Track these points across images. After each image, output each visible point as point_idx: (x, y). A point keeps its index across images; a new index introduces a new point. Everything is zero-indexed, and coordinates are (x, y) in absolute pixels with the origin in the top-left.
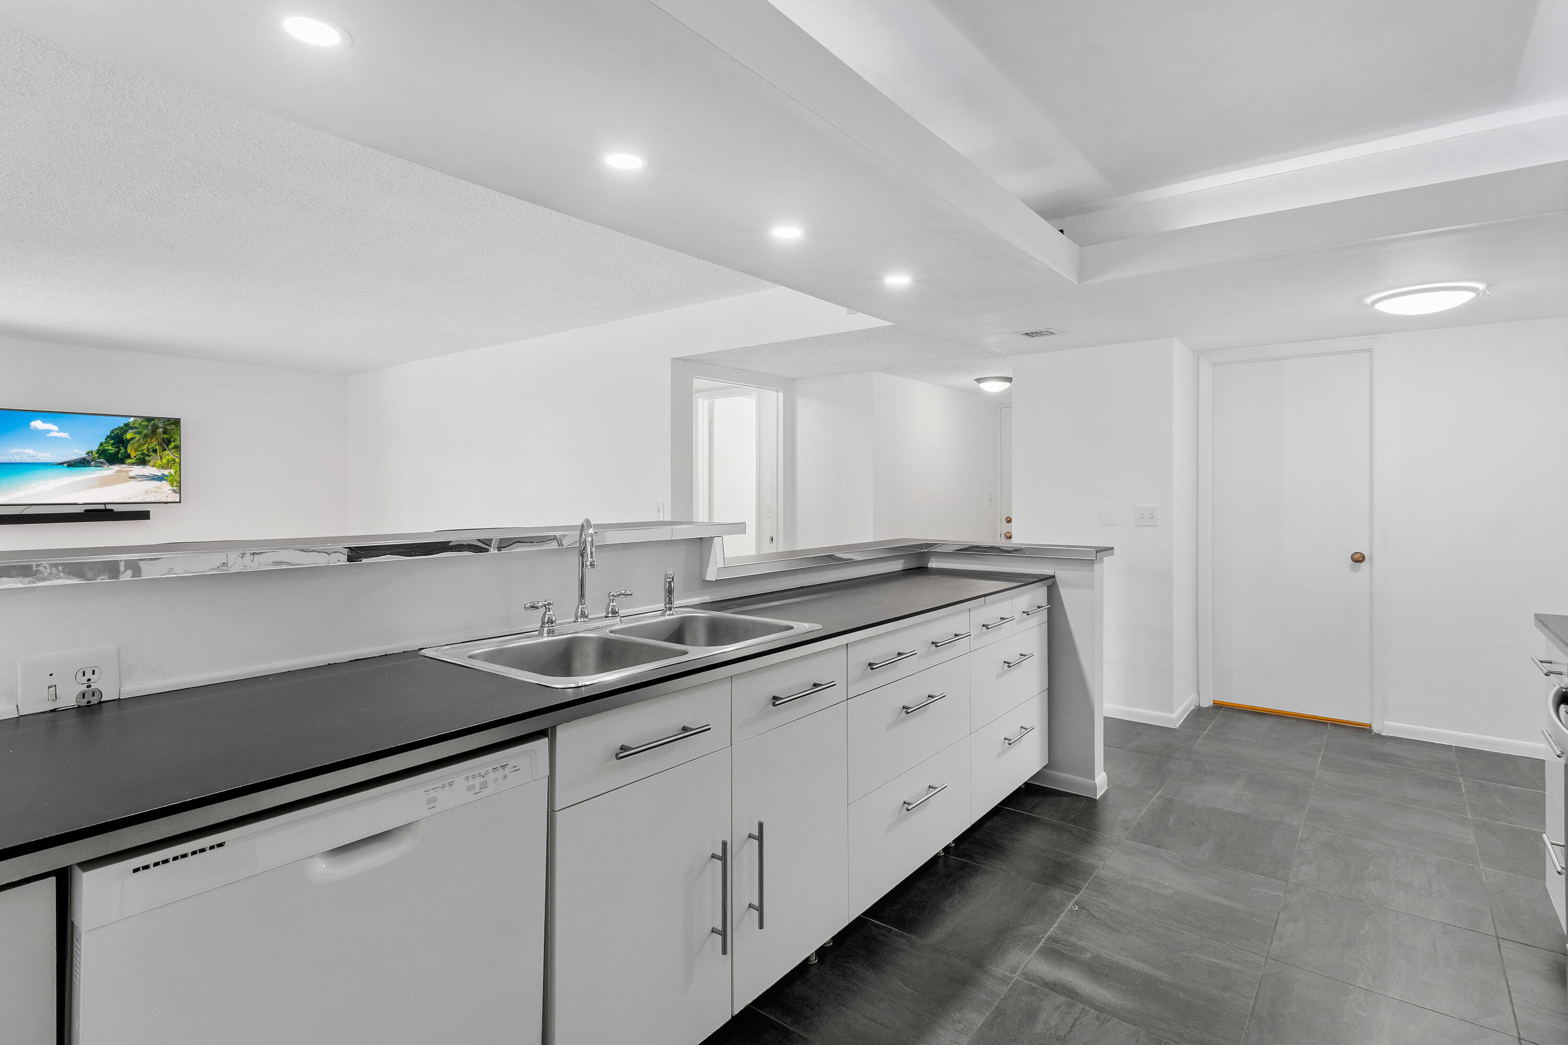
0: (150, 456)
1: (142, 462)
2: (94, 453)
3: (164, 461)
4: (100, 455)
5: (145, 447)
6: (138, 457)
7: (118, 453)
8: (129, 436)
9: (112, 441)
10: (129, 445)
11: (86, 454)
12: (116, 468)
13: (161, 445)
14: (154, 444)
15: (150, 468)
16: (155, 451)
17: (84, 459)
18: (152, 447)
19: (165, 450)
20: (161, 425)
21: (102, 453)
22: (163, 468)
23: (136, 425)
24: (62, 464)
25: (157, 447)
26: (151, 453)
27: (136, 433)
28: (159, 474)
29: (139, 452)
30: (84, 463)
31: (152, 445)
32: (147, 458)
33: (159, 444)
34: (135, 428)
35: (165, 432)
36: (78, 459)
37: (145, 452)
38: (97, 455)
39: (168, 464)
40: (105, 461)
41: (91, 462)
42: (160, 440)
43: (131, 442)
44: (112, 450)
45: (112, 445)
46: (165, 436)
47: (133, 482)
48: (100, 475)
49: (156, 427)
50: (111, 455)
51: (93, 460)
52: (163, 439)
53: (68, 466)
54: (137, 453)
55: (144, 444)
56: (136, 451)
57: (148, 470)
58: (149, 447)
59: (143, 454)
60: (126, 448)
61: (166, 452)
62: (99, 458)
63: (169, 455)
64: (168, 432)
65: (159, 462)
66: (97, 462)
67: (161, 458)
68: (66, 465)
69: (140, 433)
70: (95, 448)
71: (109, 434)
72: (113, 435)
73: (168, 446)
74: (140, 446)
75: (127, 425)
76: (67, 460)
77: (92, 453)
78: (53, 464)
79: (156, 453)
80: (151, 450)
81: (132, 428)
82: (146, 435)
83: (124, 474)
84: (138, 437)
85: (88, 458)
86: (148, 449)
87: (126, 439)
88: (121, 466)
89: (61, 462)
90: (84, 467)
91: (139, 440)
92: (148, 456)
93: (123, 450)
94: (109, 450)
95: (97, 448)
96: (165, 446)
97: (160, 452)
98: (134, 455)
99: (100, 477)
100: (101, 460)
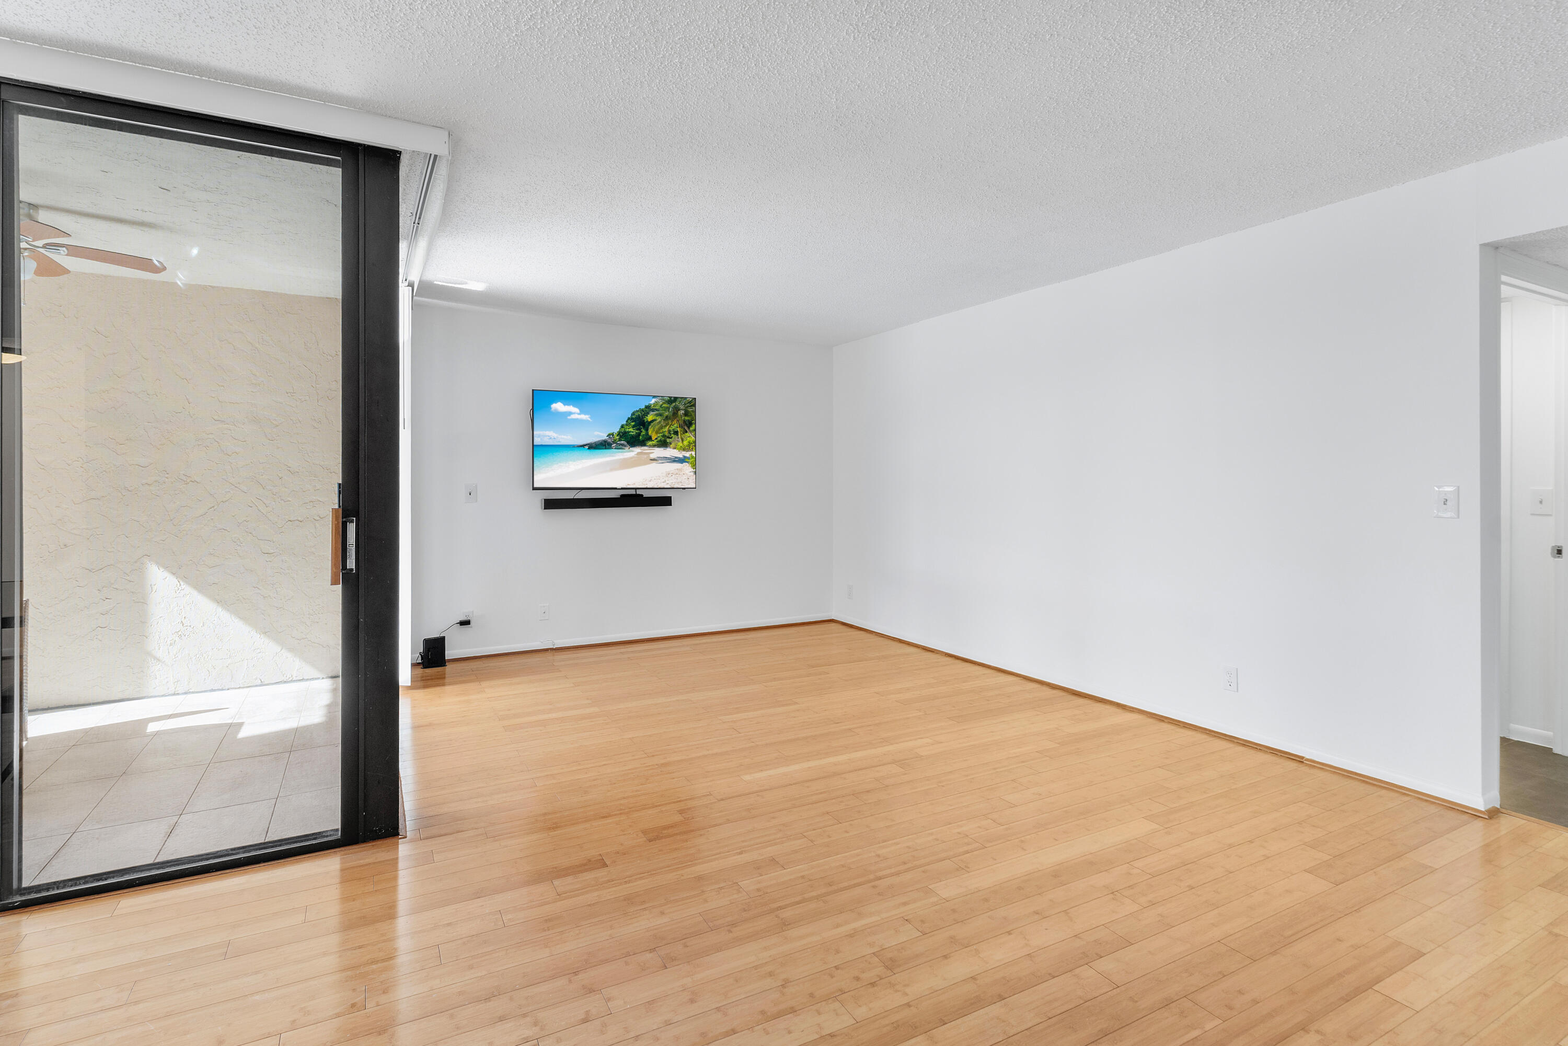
0: (671, 438)
1: (663, 444)
2: (615, 435)
3: (686, 443)
4: (621, 437)
5: (666, 429)
6: (659, 439)
7: (639, 435)
8: (650, 418)
9: (633, 424)
10: (650, 427)
11: (607, 436)
12: (637, 450)
13: (682, 427)
14: (675, 426)
15: (672, 449)
16: (676, 433)
17: (605, 441)
18: (673, 429)
19: (687, 432)
20: (682, 407)
21: (623, 435)
22: (684, 450)
23: (657, 408)
24: (583, 446)
25: (679, 429)
26: (672, 435)
27: (657, 415)
28: (681, 456)
29: (661, 434)
30: (605, 445)
31: (673, 427)
32: (668, 440)
33: (681, 426)
34: (656, 410)
35: (686, 414)
36: (599, 441)
37: (666, 434)
38: (618, 437)
39: (689, 446)
40: (626, 443)
41: (612, 445)
42: (681, 422)
43: (652, 424)
44: (633, 432)
45: (633, 427)
46: (687, 418)
47: (654, 464)
48: (622, 457)
49: (677, 409)
50: (632, 437)
51: (614, 442)
52: (684, 421)
53: (589, 449)
54: (659, 435)
55: (665, 426)
56: (657, 433)
57: (669, 452)
58: (671, 429)
59: (664, 436)
60: (647, 430)
61: (687, 434)
62: (620, 440)
63: (689, 438)
64: (689, 414)
65: (680, 444)
66: (618, 444)
67: (683, 440)
68: (587, 447)
69: (661, 415)
70: (616, 430)
71: (630, 416)
72: (634, 417)
73: (689, 428)
74: (662, 428)
75: (648, 407)
76: (588, 442)
77: (613, 435)
78: (574, 446)
79: (678, 435)
80: (672, 432)
81: (653, 410)
82: (667, 417)
83: (645, 456)
84: (659, 419)
85: (609, 441)
86: (669, 431)
87: (647, 421)
88: (643, 448)
91: (660, 422)
92: (669, 438)
93: (644, 432)
94: (630, 432)
95: (618, 430)
96: (686, 428)
97: (681, 434)
98: (656, 437)
99: (621, 459)
100: (622, 442)
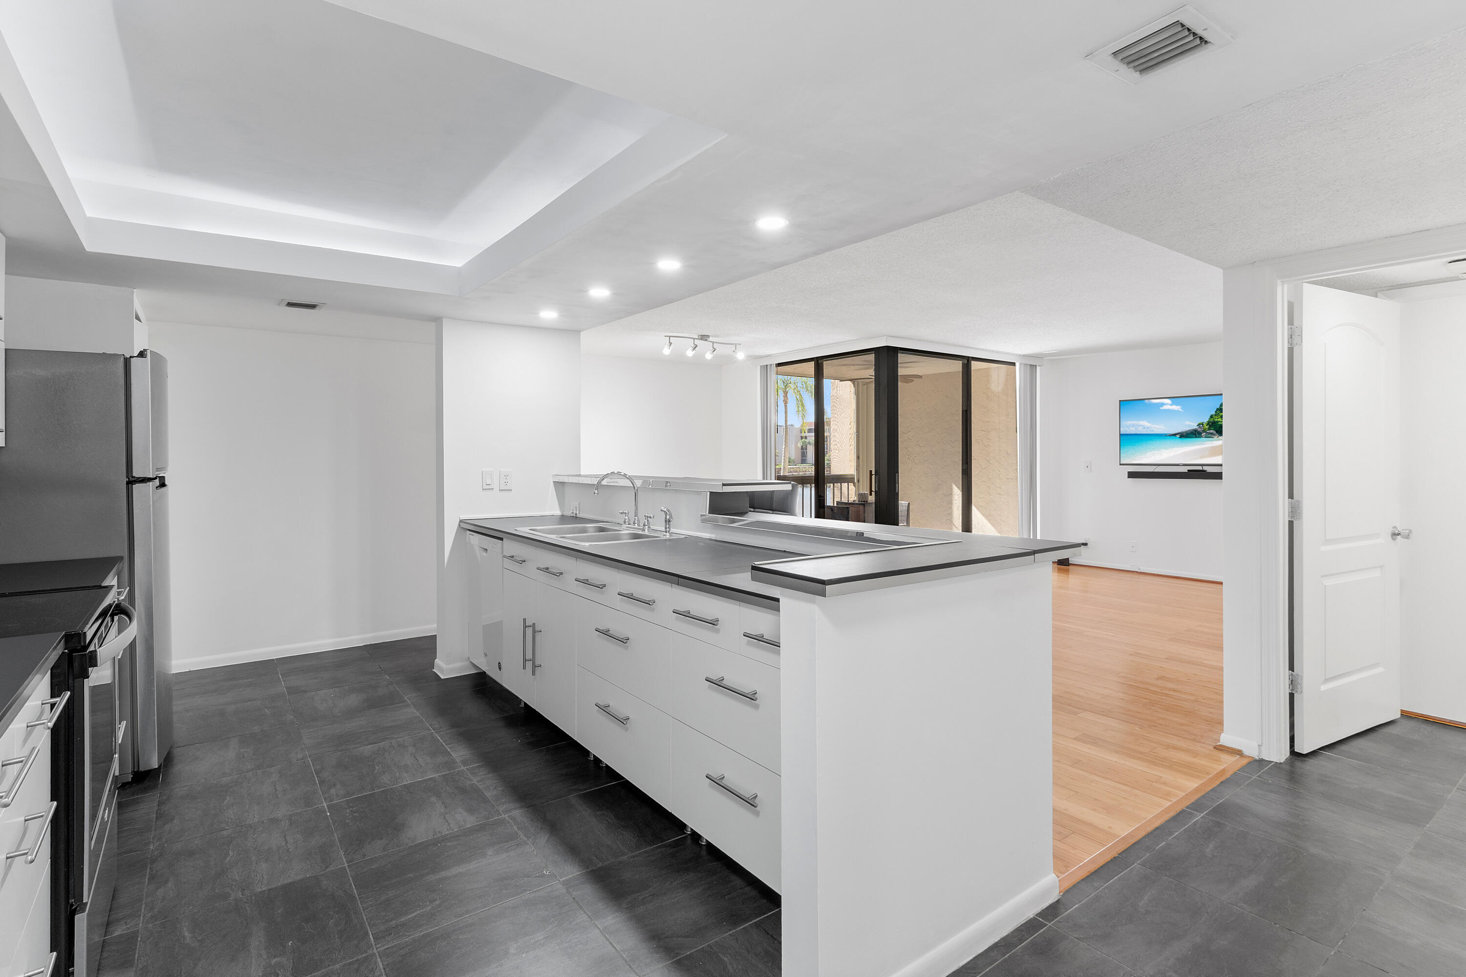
2: (1205, 425)
4: (1210, 426)
11: (1198, 426)
17: (1195, 430)
21: (1212, 424)
24: (1175, 435)
30: (1195, 434)
36: (1190, 430)
38: (1207, 427)
40: (1215, 432)
41: (1202, 433)
51: (1204, 431)
53: (1180, 437)
62: (1209, 429)
66: (1208, 433)
68: (1179, 436)
70: (1206, 419)
76: (1180, 431)
77: (1203, 425)
78: (1166, 435)
85: (1199, 430)
89: (1173, 432)
90: (1196, 437)
94: (1219, 422)
95: (1206, 423)
99: (1210, 447)
100: (1212, 431)
